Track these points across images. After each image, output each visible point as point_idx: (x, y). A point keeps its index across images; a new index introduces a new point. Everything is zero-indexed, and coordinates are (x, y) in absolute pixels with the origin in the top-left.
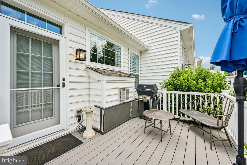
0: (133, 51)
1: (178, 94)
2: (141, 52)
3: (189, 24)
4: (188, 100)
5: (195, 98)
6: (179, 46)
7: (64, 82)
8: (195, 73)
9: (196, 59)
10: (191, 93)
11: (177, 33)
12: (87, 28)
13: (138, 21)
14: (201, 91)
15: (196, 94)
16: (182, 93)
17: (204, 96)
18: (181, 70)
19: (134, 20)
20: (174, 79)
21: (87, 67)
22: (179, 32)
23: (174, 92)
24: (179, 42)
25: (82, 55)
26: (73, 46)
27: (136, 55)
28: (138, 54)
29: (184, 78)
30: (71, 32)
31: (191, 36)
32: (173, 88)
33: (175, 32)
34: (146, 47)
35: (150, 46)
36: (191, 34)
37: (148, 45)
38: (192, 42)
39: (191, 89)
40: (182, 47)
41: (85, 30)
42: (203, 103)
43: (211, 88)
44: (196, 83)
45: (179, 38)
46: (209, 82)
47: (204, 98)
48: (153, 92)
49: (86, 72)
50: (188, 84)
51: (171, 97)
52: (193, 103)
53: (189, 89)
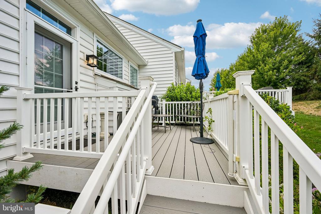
0: (133, 65)
1: (174, 104)
2: (139, 66)
3: (181, 48)
4: (181, 108)
5: (186, 106)
6: (174, 65)
7: (76, 85)
8: (185, 88)
9: (186, 80)
10: (182, 102)
11: (172, 53)
12: (95, 35)
13: (136, 33)
14: (189, 100)
15: (186, 102)
16: (176, 103)
17: (191, 103)
18: (175, 86)
19: (132, 31)
20: (170, 93)
21: (95, 74)
22: (174, 53)
23: (171, 103)
24: (174, 62)
26: (84, 51)
27: (135, 69)
28: (136, 67)
29: (178, 91)
30: (82, 37)
31: (183, 58)
32: (170, 99)
33: (170, 52)
34: (145, 61)
35: (148, 61)
36: (182, 56)
37: (147, 60)
38: (183, 63)
39: (183, 99)
40: (176, 66)
41: (93, 36)
42: (190, 109)
43: (195, 99)
44: (186, 95)
45: (174, 58)
46: (194, 94)
47: (191, 105)
48: (156, 102)
49: (93, 79)
50: (180, 96)
51: (169, 107)
52: (184, 110)
53: (181, 100)
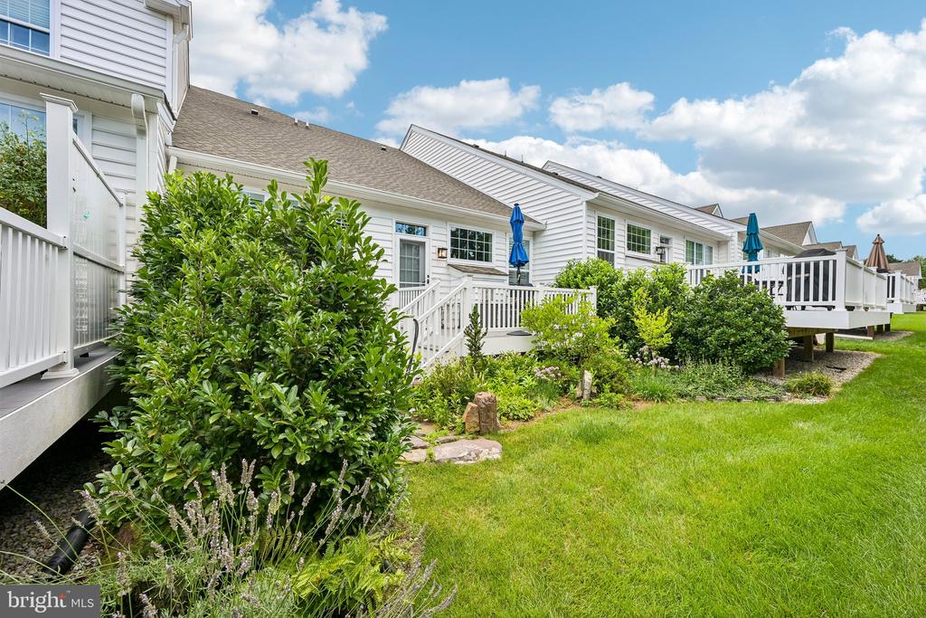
2: (535, 233)
6: (584, 225)
7: (428, 278)
11: (582, 204)
12: (448, 223)
13: (531, 179)
19: (526, 175)
21: (448, 264)
24: (584, 219)
25: (444, 254)
26: (436, 246)
35: (548, 223)
41: (446, 225)
49: (446, 268)
